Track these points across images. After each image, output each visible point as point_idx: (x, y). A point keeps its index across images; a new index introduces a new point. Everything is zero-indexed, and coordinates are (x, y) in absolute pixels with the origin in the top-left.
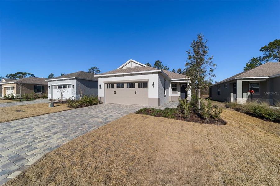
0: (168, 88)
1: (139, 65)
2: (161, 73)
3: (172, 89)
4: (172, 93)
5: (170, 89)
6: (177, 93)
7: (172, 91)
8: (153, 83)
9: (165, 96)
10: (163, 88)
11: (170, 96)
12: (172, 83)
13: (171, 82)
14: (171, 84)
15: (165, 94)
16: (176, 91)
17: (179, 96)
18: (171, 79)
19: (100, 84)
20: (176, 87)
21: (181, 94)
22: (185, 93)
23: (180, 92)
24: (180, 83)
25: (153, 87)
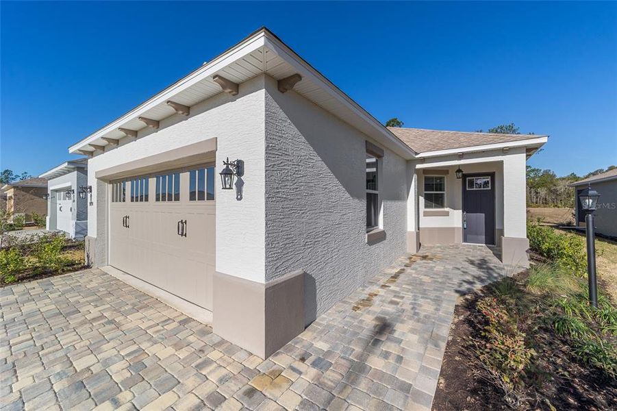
0: (400, 196)
2: (298, 86)
3: (422, 199)
4: (426, 214)
5: (412, 200)
6: (447, 214)
7: (426, 206)
8: (238, 168)
11: (411, 227)
12: (425, 171)
13: (418, 166)
14: (415, 177)
15: (381, 227)
16: (442, 206)
17: (455, 226)
18: (417, 154)
19: (89, 185)
20: (440, 187)
21: (463, 217)
22: (483, 215)
23: (461, 211)
24: (459, 171)
25: (237, 198)
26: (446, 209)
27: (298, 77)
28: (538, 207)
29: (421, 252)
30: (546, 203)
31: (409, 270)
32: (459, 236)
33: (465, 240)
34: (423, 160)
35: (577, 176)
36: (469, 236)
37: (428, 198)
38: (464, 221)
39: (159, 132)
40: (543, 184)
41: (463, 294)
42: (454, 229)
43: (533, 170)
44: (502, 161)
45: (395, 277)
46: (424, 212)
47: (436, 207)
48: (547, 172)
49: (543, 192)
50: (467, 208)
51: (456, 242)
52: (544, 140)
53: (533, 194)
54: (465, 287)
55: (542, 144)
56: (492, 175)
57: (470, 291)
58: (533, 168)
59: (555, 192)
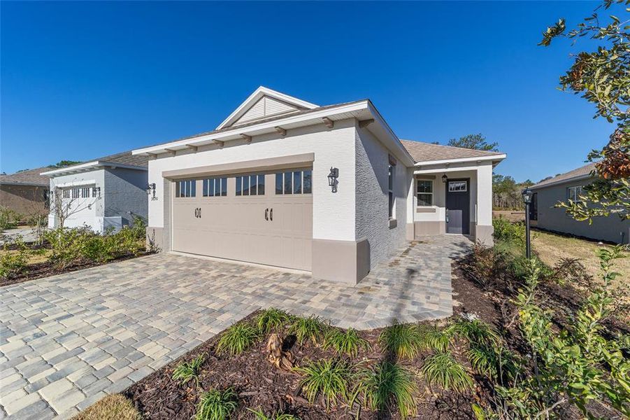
0: (403, 196)
1: (292, 108)
3: (416, 198)
4: (419, 211)
5: (411, 199)
6: (434, 211)
7: (418, 205)
8: (334, 173)
9: (393, 225)
10: (384, 192)
11: (409, 220)
12: (418, 176)
13: (416, 172)
14: (413, 180)
15: (394, 217)
16: (430, 204)
17: (440, 220)
18: (415, 163)
19: (150, 182)
20: (429, 189)
21: (446, 213)
22: (461, 211)
23: (444, 208)
24: (445, 176)
25: (333, 191)
26: (433, 207)
27: (372, 120)
28: (500, 210)
29: (417, 239)
30: (506, 207)
31: (413, 249)
32: (443, 228)
33: (447, 231)
34: (420, 168)
35: (532, 182)
36: (450, 228)
37: (420, 197)
38: (446, 216)
39: (251, 145)
40: (504, 189)
41: (454, 259)
42: (439, 222)
43: (497, 177)
44: (476, 171)
45: (406, 252)
46: (418, 209)
47: (426, 205)
48: (508, 178)
49: (504, 196)
50: (449, 206)
51: (441, 233)
52: (504, 156)
53: (496, 198)
54: (454, 256)
55: (502, 159)
56: (468, 180)
57: (458, 257)
58: (496, 174)
59: (513, 196)
